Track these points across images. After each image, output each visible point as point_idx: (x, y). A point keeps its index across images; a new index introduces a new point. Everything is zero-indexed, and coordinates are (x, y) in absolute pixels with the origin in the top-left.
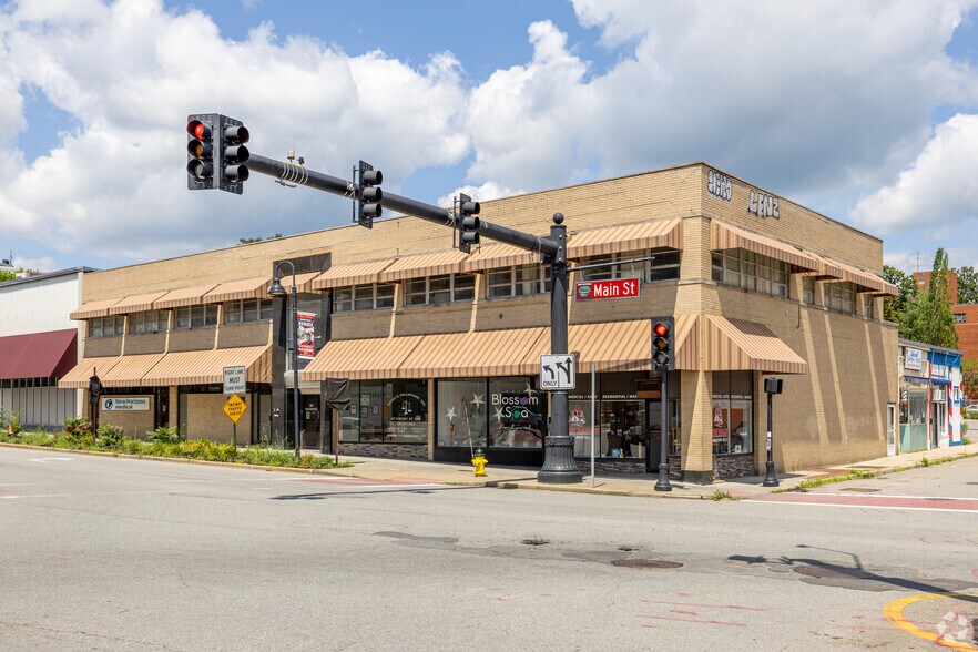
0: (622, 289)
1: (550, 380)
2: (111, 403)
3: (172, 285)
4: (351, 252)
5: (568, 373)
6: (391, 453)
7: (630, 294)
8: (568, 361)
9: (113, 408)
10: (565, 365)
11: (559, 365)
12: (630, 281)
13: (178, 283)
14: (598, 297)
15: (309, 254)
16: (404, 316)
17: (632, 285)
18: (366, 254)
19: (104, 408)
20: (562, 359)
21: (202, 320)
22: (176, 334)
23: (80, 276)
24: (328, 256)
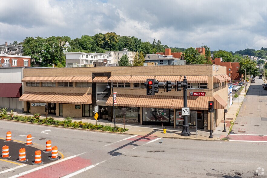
0: (201, 94)
1: (184, 113)
2: (34, 104)
3: (57, 75)
4: (117, 73)
5: (188, 111)
6: (128, 122)
7: (203, 96)
8: (188, 109)
9: (35, 106)
10: (187, 110)
11: (186, 110)
12: (203, 93)
13: (59, 75)
14: (195, 95)
15: (104, 72)
16: (133, 90)
17: (203, 94)
18: (122, 74)
19: (32, 106)
20: (187, 109)
21: (68, 85)
22: (59, 88)
23: (23, 69)
24: (110, 73)
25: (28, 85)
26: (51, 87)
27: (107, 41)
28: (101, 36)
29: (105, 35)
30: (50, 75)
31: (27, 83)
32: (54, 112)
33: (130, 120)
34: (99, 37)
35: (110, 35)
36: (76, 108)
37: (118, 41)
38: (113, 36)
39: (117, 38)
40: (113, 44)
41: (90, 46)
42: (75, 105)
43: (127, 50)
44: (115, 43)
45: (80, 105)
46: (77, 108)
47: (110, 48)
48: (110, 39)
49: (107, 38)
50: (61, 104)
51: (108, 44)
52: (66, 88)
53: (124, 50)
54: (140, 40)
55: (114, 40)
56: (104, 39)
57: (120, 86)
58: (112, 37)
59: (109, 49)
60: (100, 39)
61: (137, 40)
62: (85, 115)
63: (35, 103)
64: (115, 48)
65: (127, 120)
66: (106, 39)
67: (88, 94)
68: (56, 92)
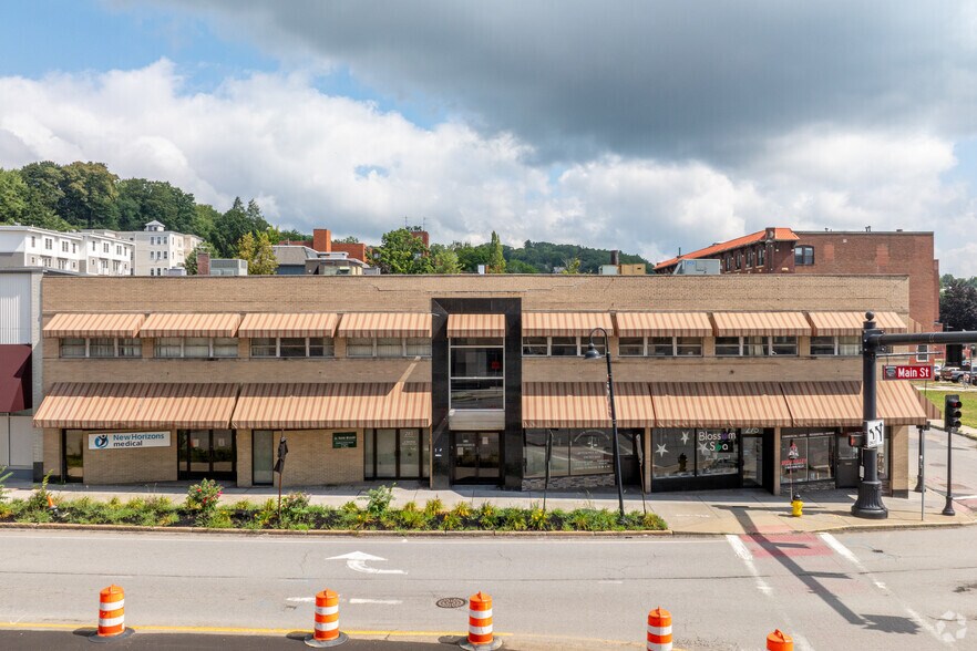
1: (872, 440)
2: (104, 440)
3: (249, 307)
4: (550, 300)
5: (881, 433)
6: (578, 486)
8: (881, 425)
9: (110, 445)
10: (879, 428)
12: (925, 367)
13: (257, 305)
15: (489, 296)
17: (926, 370)
18: (570, 304)
19: (92, 446)
20: (877, 423)
21: (303, 350)
22: (255, 363)
23: (36, 278)
24: (517, 301)
25: (69, 351)
26: (212, 359)
27: (79, 192)
28: (51, 171)
29: (68, 170)
30: (206, 307)
31: (64, 341)
32: (208, 470)
33: (587, 479)
34: (45, 176)
35: (87, 171)
36: (335, 446)
37: (117, 194)
38: (100, 177)
39: (113, 184)
40: (100, 205)
41: (20, 205)
42: (330, 433)
43: (161, 229)
44: (106, 200)
45: (354, 434)
46: (340, 446)
47: (89, 219)
48: (88, 186)
49: (75, 181)
50: (262, 433)
51: (82, 204)
52: (297, 362)
53: (150, 227)
54: (190, 197)
55: (103, 190)
56: (65, 184)
57: (557, 352)
58: (96, 177)
59: (86, 221)
60: (49, 185)
61: (180, 195)
62: (378, 471)
63: (110, 437)
64: (107, 217)
65: (575, 480)
66: (75, 185)
67: (409, 387)
68: (242, 381)
